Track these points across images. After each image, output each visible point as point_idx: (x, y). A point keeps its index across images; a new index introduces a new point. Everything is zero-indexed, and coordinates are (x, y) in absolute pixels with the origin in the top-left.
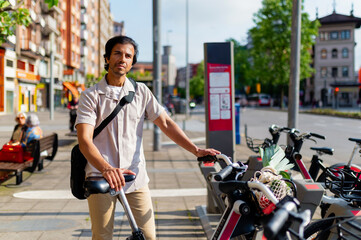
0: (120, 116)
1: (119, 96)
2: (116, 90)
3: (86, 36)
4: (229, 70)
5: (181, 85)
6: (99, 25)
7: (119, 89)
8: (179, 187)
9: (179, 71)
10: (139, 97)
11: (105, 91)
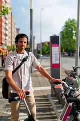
0: (23, 66)
1: (22, 58)
2: (21, 56)
3: (7, 33)
4: (59, 46)
5: (39, 49)
6: (12, 29)
7: (22, 55)
8: (41, 86)
9: (38, 45)
10: (30, 58)
11: (17, 56)
